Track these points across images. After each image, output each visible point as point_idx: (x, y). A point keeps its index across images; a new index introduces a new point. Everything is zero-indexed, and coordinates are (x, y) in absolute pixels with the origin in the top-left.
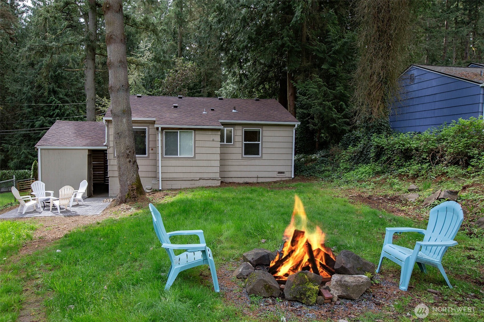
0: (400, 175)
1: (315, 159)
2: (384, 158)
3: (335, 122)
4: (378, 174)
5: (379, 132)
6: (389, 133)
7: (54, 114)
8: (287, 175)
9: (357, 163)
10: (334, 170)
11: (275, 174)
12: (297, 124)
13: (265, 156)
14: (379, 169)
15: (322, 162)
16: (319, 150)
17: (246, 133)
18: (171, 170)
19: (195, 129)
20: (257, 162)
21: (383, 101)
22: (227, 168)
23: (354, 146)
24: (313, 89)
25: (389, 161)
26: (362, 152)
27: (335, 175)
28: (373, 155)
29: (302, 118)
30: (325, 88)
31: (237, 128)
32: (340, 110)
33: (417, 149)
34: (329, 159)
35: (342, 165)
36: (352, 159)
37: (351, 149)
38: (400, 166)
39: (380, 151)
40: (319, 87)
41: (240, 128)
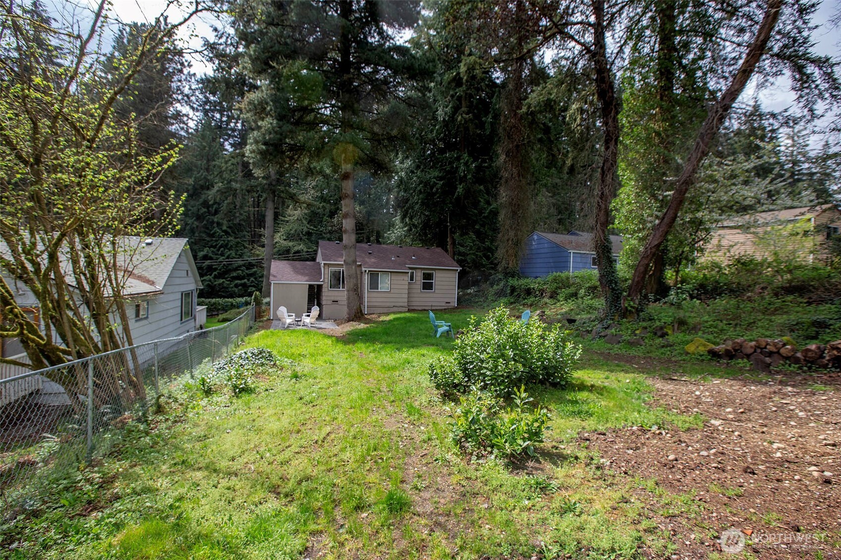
0: (524, 305)
1: (470, 293)
2: (516, 294)
3: (484, 267)
4: (512, 303)
5: (513, 276)
6: (520, 278)
7: (217, 245)
8: (452, 304)
9: (499, 297)
10: (485, 302)
11: (444, 304)
12: (459, 269)
13: (436, 291)
14: (512, 300)
15: (476, 295)
16: (472, 286)
17: (424, 274)
18: (374, 300)
19: (391, 272)
20: (431, 295)
21: (516, 256)
22: (412, 299)
23: (498, 285)
24: (469, 243)
25: (519, 296)
26: (502, 289)
27: (485, 305)
28: (509, 292)
29: (460, 263)
30: (477, 243)
31: (418, 271)
32: (488, 258)
33: (533, 288)
34: (481, 293)
35: (490, 298)
36: (496, 294)
37: (495, 287)
38: (524, 299)
39: (513, 289)
40: (474, 241)
41: (420, 271)
